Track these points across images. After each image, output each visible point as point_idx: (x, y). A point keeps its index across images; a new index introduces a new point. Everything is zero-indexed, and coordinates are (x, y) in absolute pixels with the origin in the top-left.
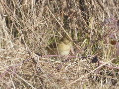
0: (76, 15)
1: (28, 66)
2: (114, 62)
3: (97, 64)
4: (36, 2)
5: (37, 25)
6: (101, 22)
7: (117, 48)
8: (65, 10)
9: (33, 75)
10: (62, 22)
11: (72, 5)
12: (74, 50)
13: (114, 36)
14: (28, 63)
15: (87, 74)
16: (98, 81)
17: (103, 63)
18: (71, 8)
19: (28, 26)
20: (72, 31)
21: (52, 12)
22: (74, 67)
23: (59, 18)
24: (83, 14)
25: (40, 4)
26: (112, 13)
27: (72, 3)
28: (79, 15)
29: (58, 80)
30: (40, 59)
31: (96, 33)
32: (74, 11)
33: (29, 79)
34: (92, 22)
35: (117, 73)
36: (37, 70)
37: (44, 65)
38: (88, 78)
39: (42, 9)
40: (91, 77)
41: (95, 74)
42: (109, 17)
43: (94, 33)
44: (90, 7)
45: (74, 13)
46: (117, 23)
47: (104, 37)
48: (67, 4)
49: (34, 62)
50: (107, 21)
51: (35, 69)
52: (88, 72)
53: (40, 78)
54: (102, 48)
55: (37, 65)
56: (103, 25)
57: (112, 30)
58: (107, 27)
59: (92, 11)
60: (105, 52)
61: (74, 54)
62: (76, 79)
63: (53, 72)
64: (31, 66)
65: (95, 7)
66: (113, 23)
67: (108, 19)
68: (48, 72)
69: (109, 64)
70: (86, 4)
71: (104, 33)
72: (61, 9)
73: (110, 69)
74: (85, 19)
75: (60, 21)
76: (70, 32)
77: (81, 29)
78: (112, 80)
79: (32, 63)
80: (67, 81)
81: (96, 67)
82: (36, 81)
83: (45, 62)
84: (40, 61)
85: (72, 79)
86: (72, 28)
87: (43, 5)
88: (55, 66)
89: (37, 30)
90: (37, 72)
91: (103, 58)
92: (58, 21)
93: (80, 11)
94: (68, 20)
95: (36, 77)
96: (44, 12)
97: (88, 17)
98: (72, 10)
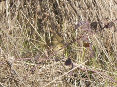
0: (50, 18)
1: (4, 69)
2: (87, 64)
3: (71, 66)
4: (10, 6)
5: (12, 29)
6: (75, 25)
7: (90, 50)
8: (39, 14)
9: (8, 78)
10: (36, 26)
11: (46, 9)
12: (48, 53)
13: (87, 39)
14: (3, 66)
15: (60, 76)
16: (73, 83)
17: (77, 65)
18: (45, 12)
19: (2, 30)
20: (46, 34)
21: (27, 16)
22: (48, 69)
23: (33, 22)
24: (57, 18)
25: (14, 8)
26: (85, 17)
27: (46, 7)
28: (53, 19)
29: (32, 82)
30: (14, 62)
31: (70, 36)
32: (48, 15)
33: (4, 82)
34: (66, 25)
35: (91, 75)
36: (12, 72)
37: (18, 68)
38: (62, 80)
39: (16, 13)
40: (65, 79)
41: (69, 76)
42: (83, 20)
43: (68, 36)
44: (63, 10)
45: (48, 16)
46: (90, 26)
47: (78, 39)
48: (41, 8)
49: (9, 65)
50: (80, 24)
51: (10, 72)
52: (62, 74)
53: (15, 81)
54: (75, 51)
55: (12, 68)
56: (76, 28)
57: (85, 33)
58: (80, 30)
59: (66, 15)
60: (78, 54)
61: (47, 56)
62: (50, 81)
63: (27, 75)
64: (6, 69)
65: (69, 10)
66: (86, 26)
67: (82, 22)
68: (22, 75)
69: (83, 67)
70: (59, 7)
71: (78, 35)
72: (35, 12)
73: (84, 71)
74: (59, 23)
75: (34, 25)
76: (44, 35)
77: (55, 32)
78: (86, 81)
79: (7, 66)
80: (41, 83)
81: (70, 69)
82: (11, 84)
83: (19, 65)
84: (15, 64)
85: (46, 82)
86: (46, 31)
87: (17, 9)
88: (29, 69)
89: (11, 33)
90: (12, 74)
91: (77, 60)
92: (32, 25)
93: (53, 14)
94: (42, 24)
95: (11, 79)
96: (18, 16)
97: (62, 20)
98: (46, 13)
